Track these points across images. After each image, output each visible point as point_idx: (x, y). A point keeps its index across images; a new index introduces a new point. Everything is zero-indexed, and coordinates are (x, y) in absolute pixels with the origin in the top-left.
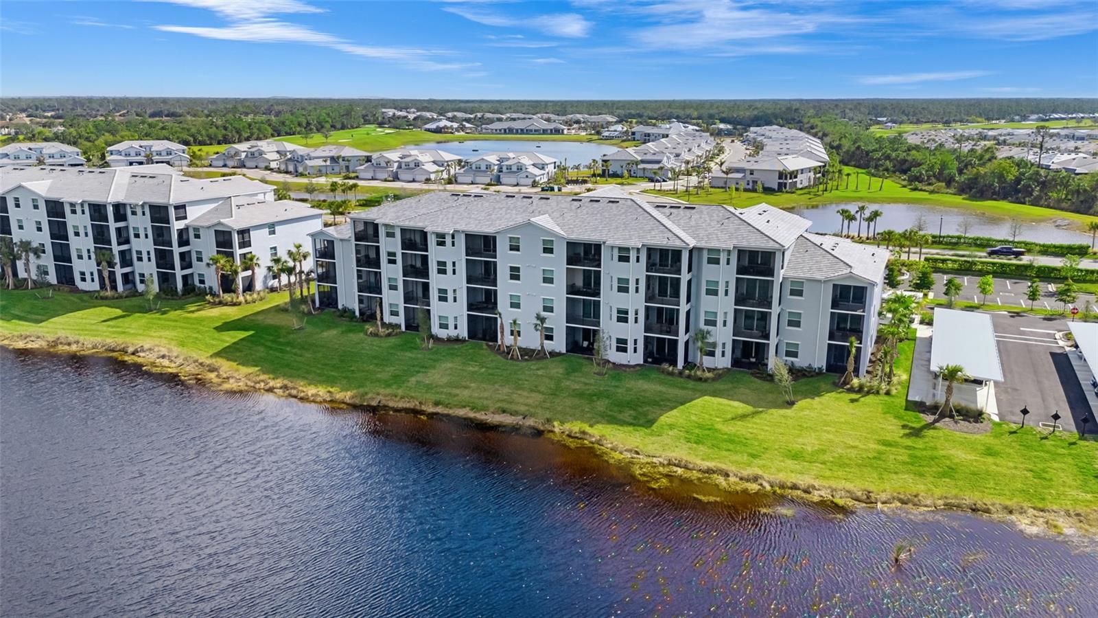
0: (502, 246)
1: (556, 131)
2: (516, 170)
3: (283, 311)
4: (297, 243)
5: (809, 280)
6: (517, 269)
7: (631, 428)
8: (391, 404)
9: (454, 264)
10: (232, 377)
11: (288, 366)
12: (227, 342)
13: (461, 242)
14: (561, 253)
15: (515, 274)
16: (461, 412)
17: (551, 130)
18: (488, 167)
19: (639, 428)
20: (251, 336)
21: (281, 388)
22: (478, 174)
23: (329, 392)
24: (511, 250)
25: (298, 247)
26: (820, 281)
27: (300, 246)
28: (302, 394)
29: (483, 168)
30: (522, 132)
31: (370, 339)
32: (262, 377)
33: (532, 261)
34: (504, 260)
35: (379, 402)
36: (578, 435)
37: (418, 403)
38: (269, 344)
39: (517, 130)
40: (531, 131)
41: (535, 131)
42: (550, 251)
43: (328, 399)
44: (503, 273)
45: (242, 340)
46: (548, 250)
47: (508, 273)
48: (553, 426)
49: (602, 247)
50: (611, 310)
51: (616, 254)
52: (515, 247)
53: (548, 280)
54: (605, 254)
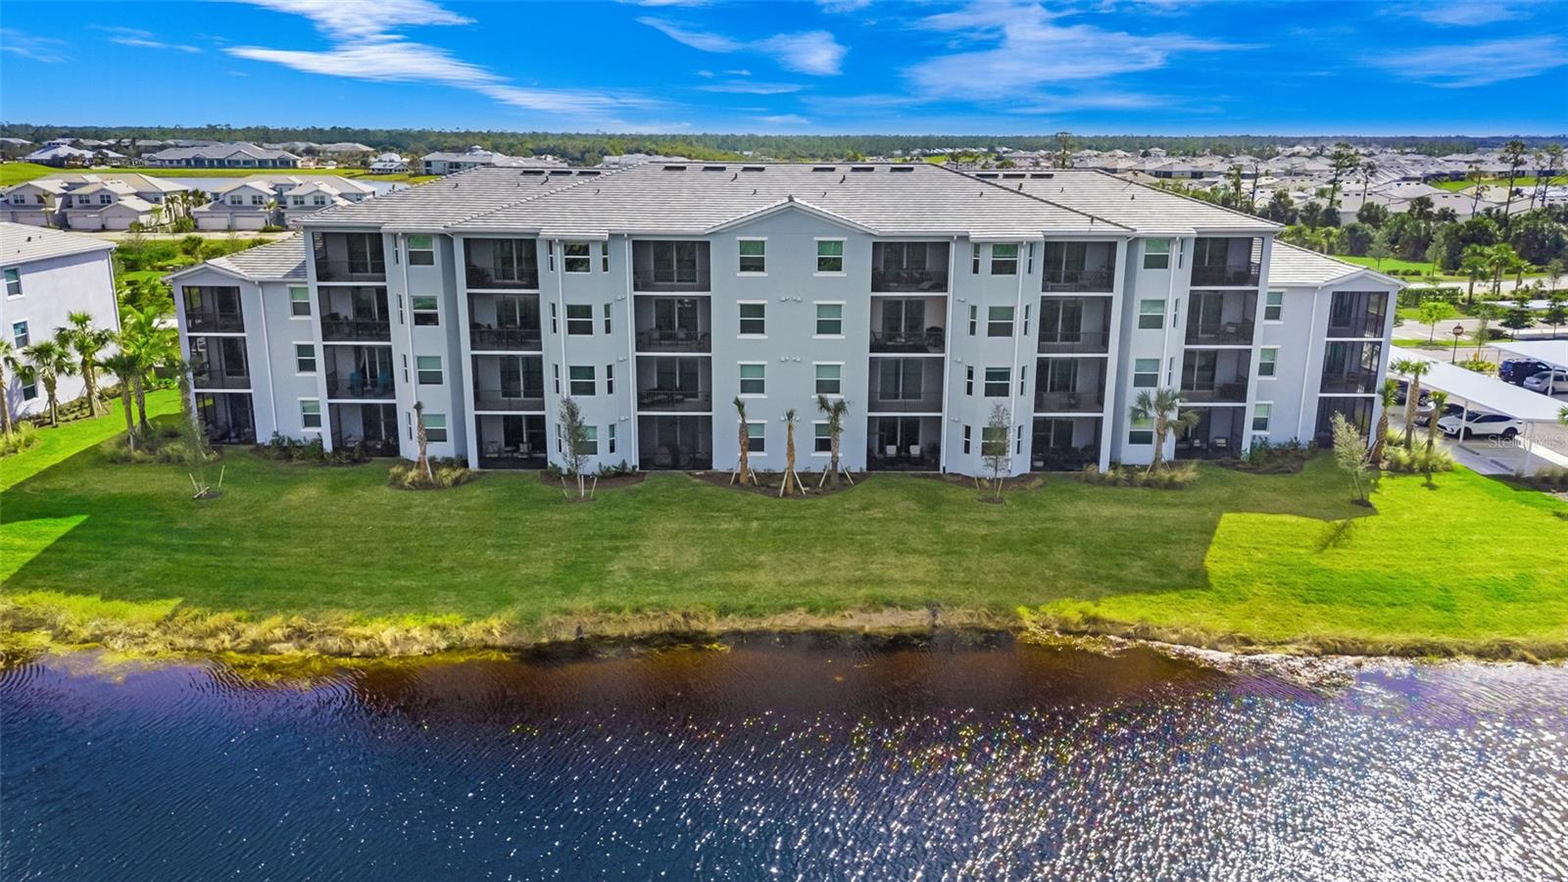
0: (723, 264)
1: (281, 163)
2: (313, 204)
3: (113, 462)
4: (78, 312)
5: (1292, 288)
6: (759, 310)
7: (1174, 596)
8: (610, 630)
9: (607, 307)
10: (114, 635)
11: (259, 583)
12: (22, 549)
13: (624, 260)
14: (859, 266)
15: (752, 320)
16: (791, 621)
17: (274, 161)
18: (258, 200)
19: (1192, 592)
20: (82, 526)
21: (288, 638)
22: (239, 212)
23: (434, 627)
24: (743, 268)
25: (82, 321)
26: (1314, 288)
27: (86, 318)
28: (364, 645)
29: (247, 201)
30: (221, 164)
31: (418, 497)
32: (213, 621)
33: (792, 290)
34: (729, 288)
35: (579, 630)
36: (1084, 627)
37: (679, 617)
38: (157, 538)
39: (211, 161)
40: (238, 162)
41: (245, 162)
42: (835, 265)
43: (443, 645)
44: (723, 322)
45: (64, 538)
46: (830, 264)
47: (737, 319)
48: (1017, 617)
49: (953, 247)
50: (970, 375)
51: (987, 259)
52: (752, 263)
53: (830, 326)
54: (958, 262)
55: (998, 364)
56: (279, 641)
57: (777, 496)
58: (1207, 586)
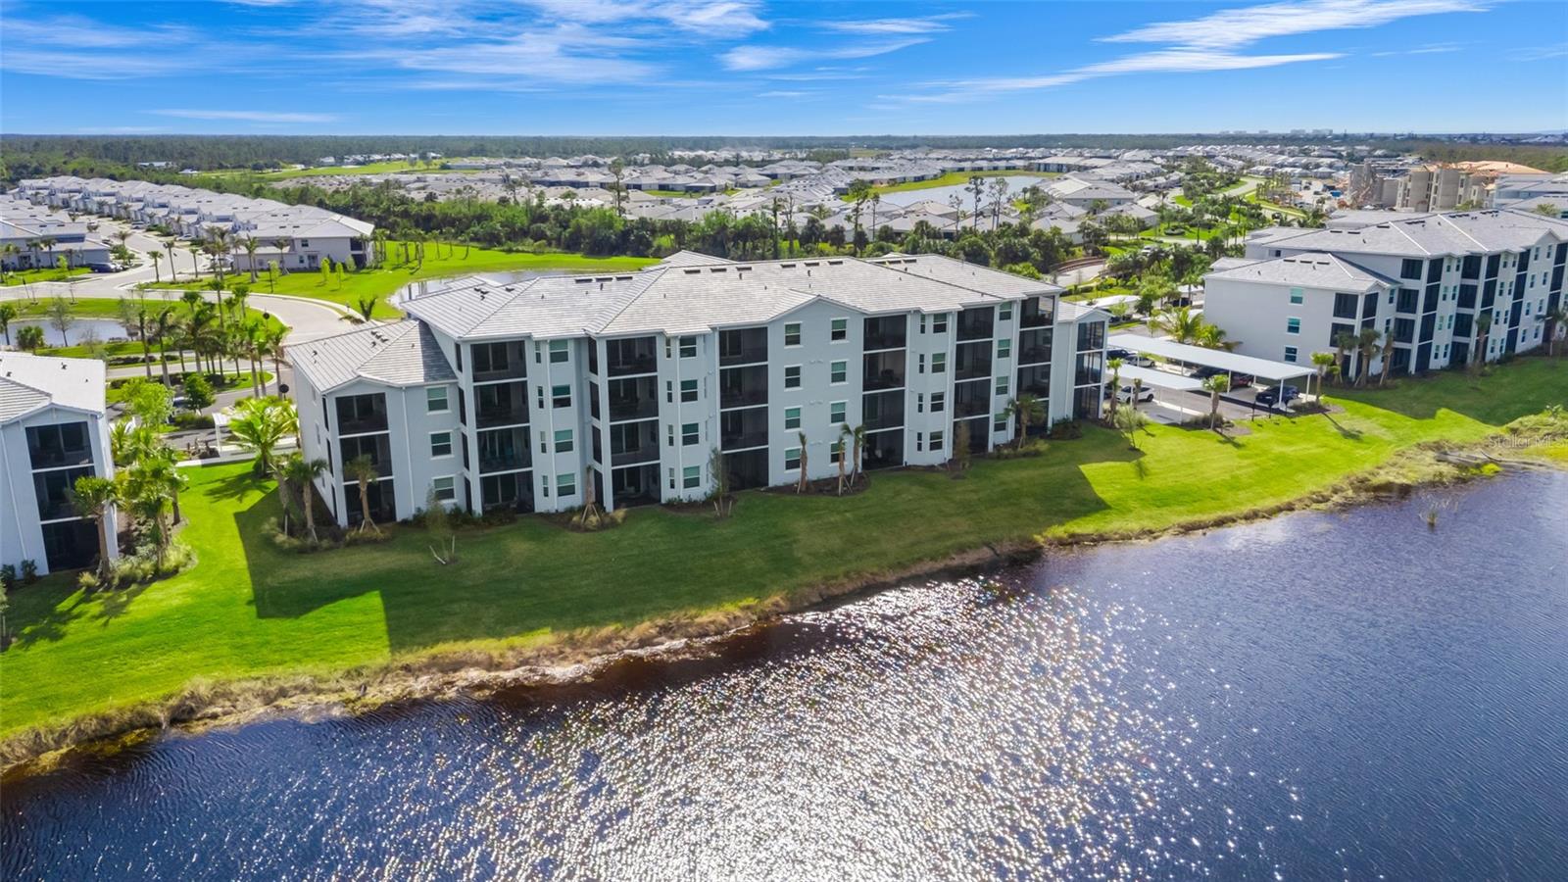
0: (775, 341)
6: (797, 371)
9: (705, 380)
13: (715, 346)
14: (856, 333)
15: (793, 378)
24: (788, 343)
28: (712, 627)
33: (816, 355)
34: (779, 358)
42: (841, 335)
44: (776, 380)
46: (839, 335)
47: (784, 378)
48: (1035, 542)
49: (909, 318)
50: (921, 399)
51: (930, 324)
52: (793, 340)
53: (838, 377)
54: (912, 327)
55: (937, 390)
56: (656, 637)
57: (837, 495)
58: (1109, 507)
